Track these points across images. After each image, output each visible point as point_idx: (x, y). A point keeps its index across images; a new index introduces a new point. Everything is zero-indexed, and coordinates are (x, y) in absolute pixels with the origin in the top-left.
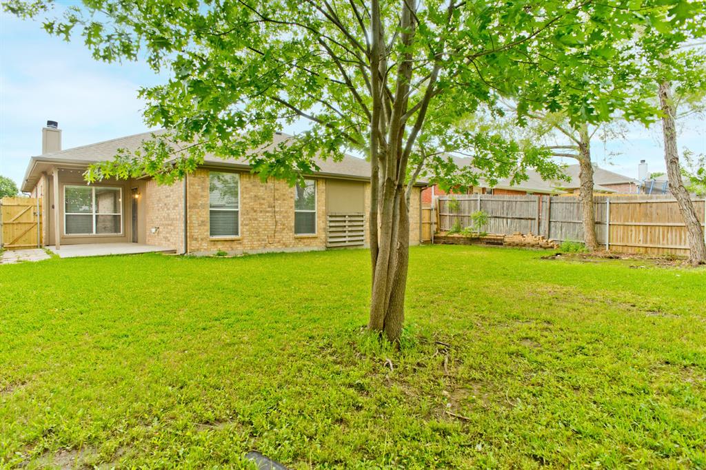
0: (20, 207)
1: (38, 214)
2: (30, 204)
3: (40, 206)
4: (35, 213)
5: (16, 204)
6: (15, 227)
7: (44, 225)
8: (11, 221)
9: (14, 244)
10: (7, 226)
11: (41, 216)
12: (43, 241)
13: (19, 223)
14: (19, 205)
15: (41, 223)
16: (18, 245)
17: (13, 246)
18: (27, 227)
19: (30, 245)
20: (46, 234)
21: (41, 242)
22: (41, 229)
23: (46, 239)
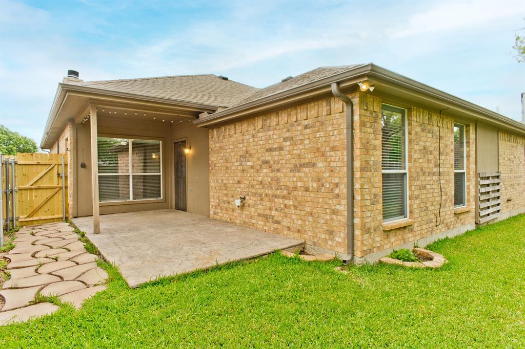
0: (40, 166)
1: (63, 175)
2: (54, 162)
3: (66, 165)
4: (58, 174)
5: (35, 162)
6: (34, 193)
7: (70, 191)
8: (28, 186)
9: (32, 216)
10: (23, 192)
11: (66, 177)
12: (70, 211)
13: (39, 188)
14: (38, 164)
15: (66, 187)
16: (37, 218)
17: (31, 219)
18: (49, 193)
19: (54, 217)
20: (73, 201)
21: (67, 212)
22: (66, 195)
23: (73, 208)
